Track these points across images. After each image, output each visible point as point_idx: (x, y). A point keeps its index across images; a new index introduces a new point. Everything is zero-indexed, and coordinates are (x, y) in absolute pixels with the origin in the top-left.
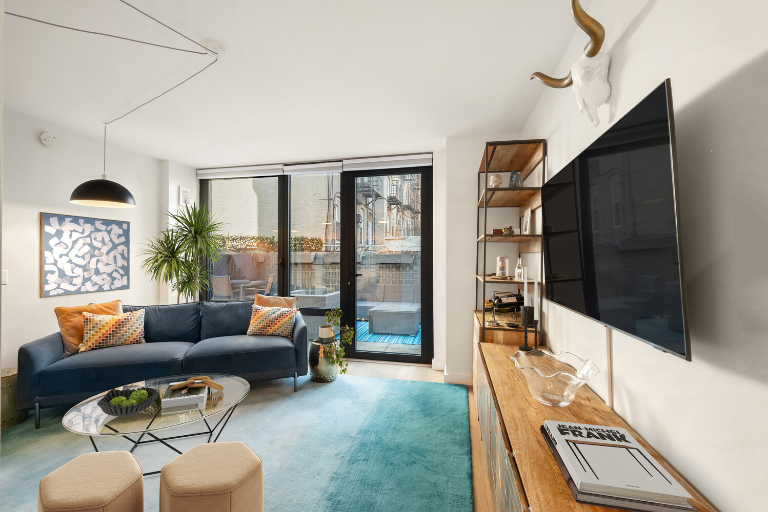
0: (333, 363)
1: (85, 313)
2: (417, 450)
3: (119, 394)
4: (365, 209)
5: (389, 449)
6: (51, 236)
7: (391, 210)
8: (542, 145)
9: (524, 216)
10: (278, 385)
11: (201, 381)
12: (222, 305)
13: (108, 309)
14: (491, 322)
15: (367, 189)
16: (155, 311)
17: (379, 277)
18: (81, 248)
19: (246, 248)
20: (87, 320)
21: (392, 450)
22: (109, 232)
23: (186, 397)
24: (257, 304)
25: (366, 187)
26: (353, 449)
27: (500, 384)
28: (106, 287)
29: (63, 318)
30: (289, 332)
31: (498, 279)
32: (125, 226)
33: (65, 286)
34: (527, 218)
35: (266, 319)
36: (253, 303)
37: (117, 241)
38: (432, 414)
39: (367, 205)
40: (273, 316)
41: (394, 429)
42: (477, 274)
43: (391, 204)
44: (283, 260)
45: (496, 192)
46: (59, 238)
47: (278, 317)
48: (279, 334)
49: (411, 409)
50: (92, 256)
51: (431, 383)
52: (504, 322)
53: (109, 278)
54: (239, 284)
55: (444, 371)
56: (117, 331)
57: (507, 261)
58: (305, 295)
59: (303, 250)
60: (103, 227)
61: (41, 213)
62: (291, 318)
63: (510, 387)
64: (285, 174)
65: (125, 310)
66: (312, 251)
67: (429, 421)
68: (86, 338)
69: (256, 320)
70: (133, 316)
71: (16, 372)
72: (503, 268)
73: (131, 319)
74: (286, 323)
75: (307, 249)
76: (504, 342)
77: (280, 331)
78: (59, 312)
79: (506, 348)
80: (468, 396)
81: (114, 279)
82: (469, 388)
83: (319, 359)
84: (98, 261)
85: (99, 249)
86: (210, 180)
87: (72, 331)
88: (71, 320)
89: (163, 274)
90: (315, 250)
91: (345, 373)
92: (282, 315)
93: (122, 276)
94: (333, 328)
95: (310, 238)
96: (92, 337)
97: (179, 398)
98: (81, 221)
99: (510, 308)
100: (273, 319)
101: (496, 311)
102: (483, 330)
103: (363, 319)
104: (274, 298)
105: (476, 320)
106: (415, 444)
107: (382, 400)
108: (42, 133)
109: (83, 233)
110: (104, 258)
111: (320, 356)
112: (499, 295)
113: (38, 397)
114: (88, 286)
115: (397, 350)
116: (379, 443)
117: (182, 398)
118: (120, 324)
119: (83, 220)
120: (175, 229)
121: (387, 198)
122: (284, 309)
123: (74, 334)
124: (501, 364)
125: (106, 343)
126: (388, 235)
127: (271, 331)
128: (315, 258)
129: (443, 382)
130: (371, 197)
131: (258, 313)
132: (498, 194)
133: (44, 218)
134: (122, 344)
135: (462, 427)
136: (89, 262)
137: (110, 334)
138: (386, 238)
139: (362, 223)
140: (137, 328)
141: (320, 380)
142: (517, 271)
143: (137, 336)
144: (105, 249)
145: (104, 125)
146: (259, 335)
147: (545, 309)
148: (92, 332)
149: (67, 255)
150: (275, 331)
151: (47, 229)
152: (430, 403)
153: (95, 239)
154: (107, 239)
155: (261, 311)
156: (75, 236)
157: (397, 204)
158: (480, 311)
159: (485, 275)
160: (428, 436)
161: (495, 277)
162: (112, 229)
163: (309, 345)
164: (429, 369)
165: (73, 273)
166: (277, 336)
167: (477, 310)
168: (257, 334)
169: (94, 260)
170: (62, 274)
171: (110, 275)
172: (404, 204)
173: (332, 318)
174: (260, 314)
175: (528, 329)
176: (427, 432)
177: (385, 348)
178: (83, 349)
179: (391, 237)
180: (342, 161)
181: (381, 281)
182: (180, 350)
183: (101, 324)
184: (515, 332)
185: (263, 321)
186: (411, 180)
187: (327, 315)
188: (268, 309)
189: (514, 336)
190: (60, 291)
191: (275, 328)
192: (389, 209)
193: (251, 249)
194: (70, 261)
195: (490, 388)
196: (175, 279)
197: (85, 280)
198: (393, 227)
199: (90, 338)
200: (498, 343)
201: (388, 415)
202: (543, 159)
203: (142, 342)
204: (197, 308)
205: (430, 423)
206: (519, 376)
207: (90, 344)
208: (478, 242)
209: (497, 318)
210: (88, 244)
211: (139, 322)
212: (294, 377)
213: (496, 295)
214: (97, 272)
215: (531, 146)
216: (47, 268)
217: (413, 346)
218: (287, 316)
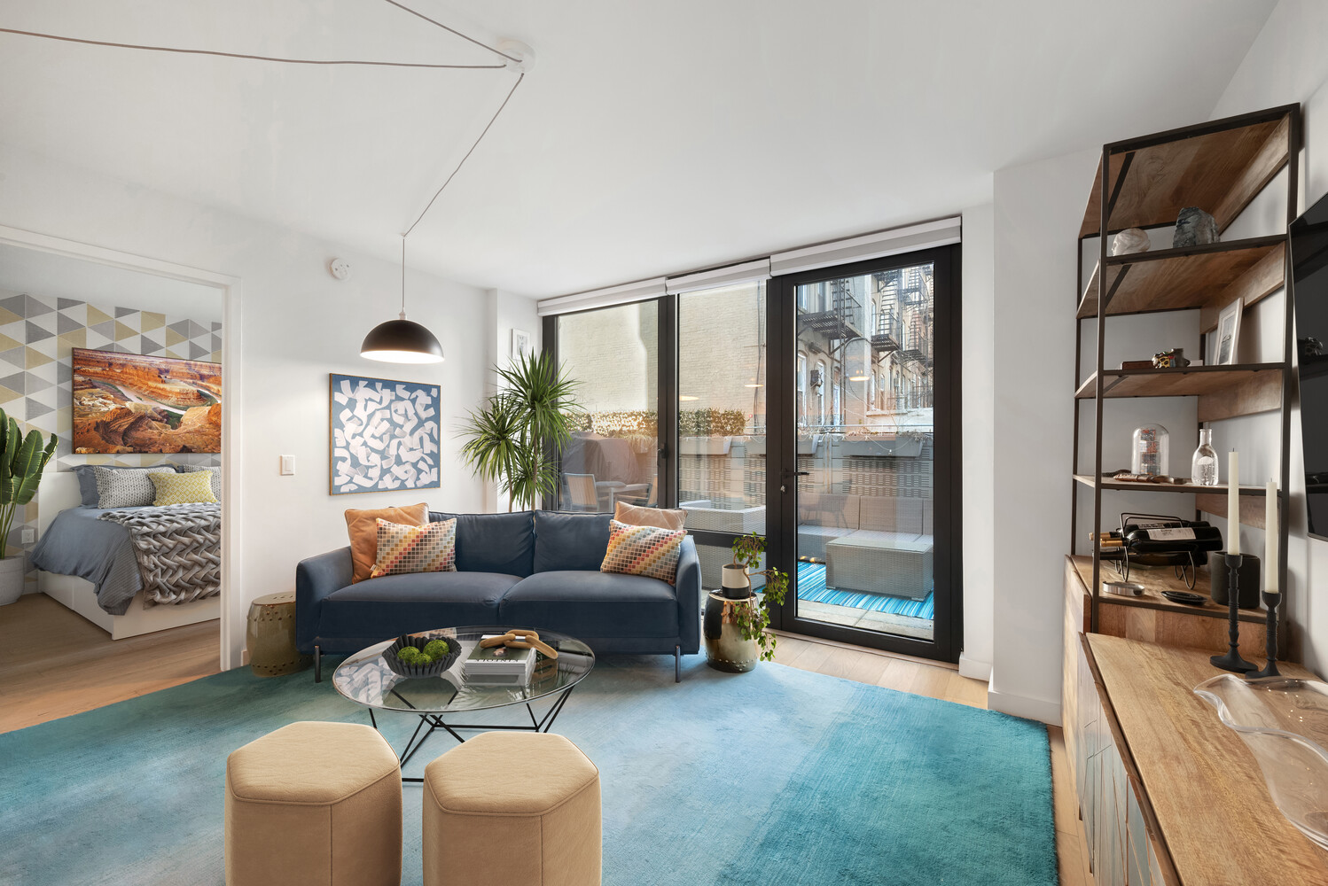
0: (747, 637)
1: (379, 520)
2: (917, 857)
3: (411, 643)
4: (828, 361)
5: (851, 839)
6: (342, 408)
7: (879, 362)
8: (1286, 121)
9: (1215, 328)
10: (649, 665)
11: (524, 638)
12: (564, 519)
13: (411, 516)
14: (1117, 584)
15: (831, 324)
16: (471, 522)
17: (851, 481)
18: (379, 425)
19: (621, 430)
20: (381, 531)
21: (858, 843)
22: (414, 401)
23: (499, 661)
24: (619, 520)
25: (829, 320)
26: (773, 820)
27: (1156, 758)
28: (410, 484)
29: (353, 526)
30: (668, 573)
31: (1138, 481)
32: (434, 392)
33: (360, 480)
34: (1229, 327)
35: (630, 545)
36: (613, 518)
37: (424, 415)
38: (957, 776)
39: (831, 353)
40: (643, 541)
41: (865, 795)
42: (1075, 472)
43: (879, 350)
44: (666, 445)
45: (1134, 264)
46: (352, 411)
47: (650, 544)
48: (652, 574)
49: (905, 756)
50: (393, 437)
51: (956, 706)
52: (1155, 588)
53: (413, 471)
54: (608, 487)
55: (988, 683)
56: (418, 549)
57: (1164, 442)
58: (707, 509)
59: (709, 433)
60: (406, 394)
61: (330, 374)
62: (673, 548)
63: (1195, 771)
64: (670, 293)
65: (432, 519)
66: (725, 433)
67: (949, 794)
68: (379, 557)
69: (615, 547)
70: (440, 528)
71: (294, 599)
72: (1150, 457)
73: (437, 532)
74: (664, 554)
75: (718, 431)
76: (1156, 640)
77: (653, 569)
78: (350, 517)
79: (1165, 656)
80: (1050, 751)
81: (420, 471)
82: (1053, 733)
83: (723, 627)
84: (400, 444)
85: (401, 427)
86: (557, 316)
87: (363, 545)
88: (362, 529)
89: (488, 466)
90: (732, 433)
91: (770, 659)
92: (658, 541)
93: (431, 467)
94: (747, 571)
95: (722, 412)
96: (388, 556)
97: (490, 661)
98: (379, 385)
99: (1173, 554)
100: (641, 547)
101: (1131, 559)
102: (1094, 604)
103: (812, 559)
104: (646, 511)
105: (1073, 580)
106: (912, 842)
107: (842, 725)
108: (333, 260)
109: (380, 403)
110: (407, 440)
111: (724, 620)
112: (1139, 523)
113: (318, 637)
114: (388, 482)
115: (882, 625)
116: (828, 819)
117: (494, 662)
118: (423, 540)
119: (381, 384)
120: (507, 394)
121: (870, 339)
122: (662, 531)
123: (366, 550)
124: (1153, 695)
125: (405, 566)
126: (873, 407)
127: (638, 569)
128: (731, 447)
129: (985, 707)
130: (838, 338)
131: (618, 535)
132: (1139, 270)
133: (334, 381)
134: (425, 571)
135: (1035, 824)
136: (388, 446)
137: (409, 553)
138: (869, 413)
139: (822, 386)
140: (445, 547)
141: (724, 666)
142: (1198, 460)
143: (445, 559)
144: (408, 427)
145: (402, 238)
146: (619, 572)
147: (1295, 562)
148: (387, 549)
149: (361, 435)
150: (645, 568)
151: (338, 397)
152: (952, 752)
153: (396, 411)
154: (411, 412)
155: (622, 532)
156: (372, 406)
157: (892, 349)
158: (1084, 559)
159: (1099, 475)
160: (945, 828)
161: (1128, 477)
162: (417, 396)
163: (704, 598)
164: (953, 674)
165: (369, 461)
166: (648, 576)
167: (1074, 555)
168: (617, 571)
169: (395, 442)
170: (355, 463)
171: (415, 465)
172: (905, 348)
173: (745, 552)
174: (622, 536)
175: (1241, 612)
176: (942, 820)
177: (856, 620)
178: (375, 573)
179: (879, 411)
180: (769, 257)
181: (853, 490)
182: (498, 587)
183: (397, 537)
184: (1192, 617)
185: (625, 549)
186: (920, 303)
187: (737, 544)
188: (635, 528)
189: (1191, 625)
190: (354, 487)
191: (646, 564)
192: (875, 360)
193: (629, 431)
194: (365, 444)
195: (1125, 762)
196: (504, 475)
197: (384, 472)
198: (882, 393)
199: (384, 558)
200: (1140, 640)
201: (855, 761)
202: (1292, 160)
203: (452, 570)
204: (529, 522)
205: (951, 797)
206: (1221, 743)
207: (384, 566)
208: (1077, 400)
209: (1132, 577)
210: (387, 420)
211: (448, 538)
212: (675, 654)
213: (1132, 522)
214: (399, 462)
215: (1247, 133)
216: (338, 453)
217: (918, 621)
218: (666, 543)
